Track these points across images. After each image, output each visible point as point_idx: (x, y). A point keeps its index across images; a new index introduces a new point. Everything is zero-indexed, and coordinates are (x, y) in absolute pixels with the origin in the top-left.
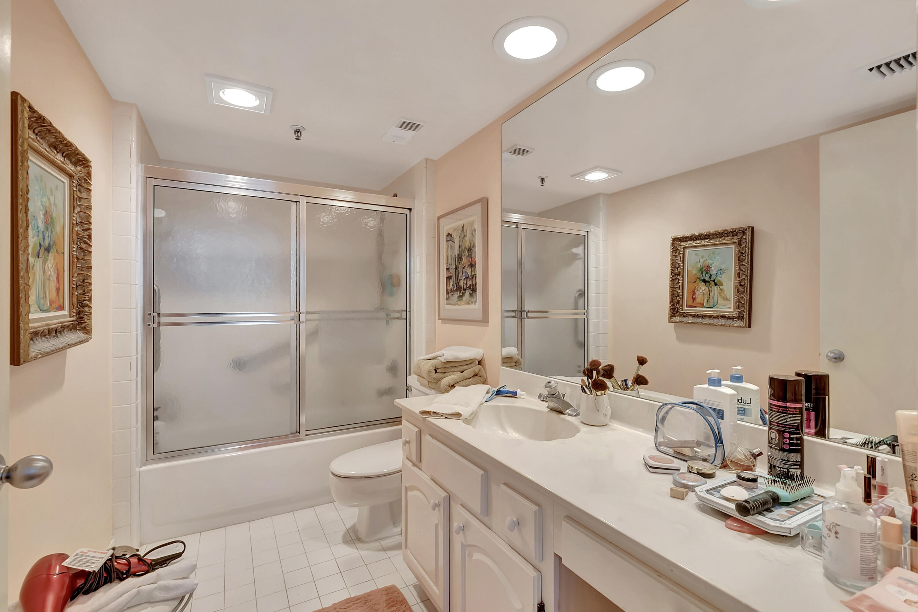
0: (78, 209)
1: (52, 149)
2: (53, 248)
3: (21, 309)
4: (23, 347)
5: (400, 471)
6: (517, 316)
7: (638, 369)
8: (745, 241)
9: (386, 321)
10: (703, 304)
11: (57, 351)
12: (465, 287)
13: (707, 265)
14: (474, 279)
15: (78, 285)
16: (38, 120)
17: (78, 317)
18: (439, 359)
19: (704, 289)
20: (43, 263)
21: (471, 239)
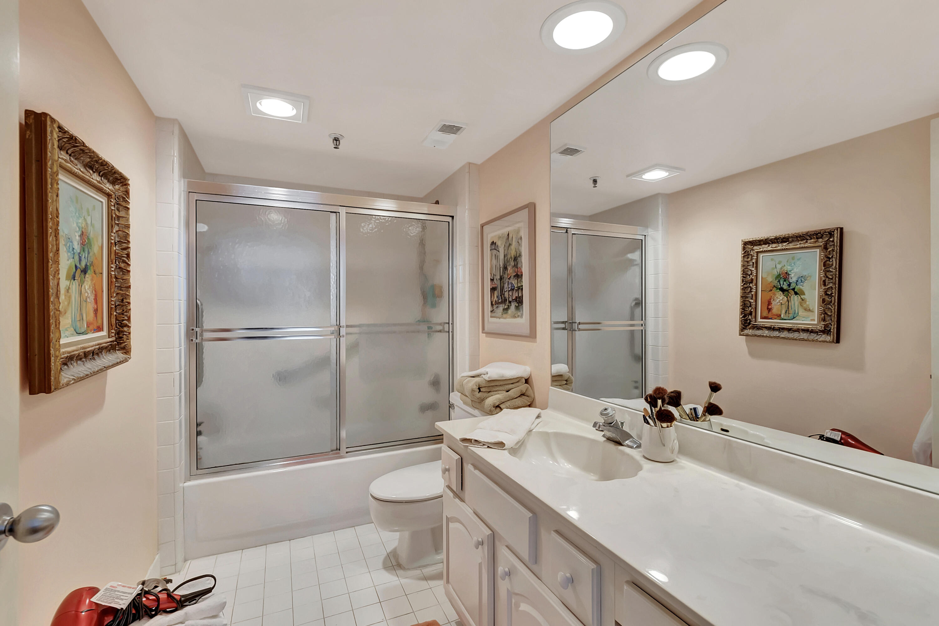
0: (116, 228)
1: (88, 169)
2: (90, 269)
3: (52, 335)
4: (54, 374)
5: (441, 496)
6: (567, 328)
7: (710, 397)
8: (833, 243)
9: (428, 334)
10: (780, 315)
11: (92, 375)
12: (510, 300)
13: (786, 271)
14: (520, 291)
15: (116, 304)
16: (70, 141)
17: (117, 337)
18: (482, 377)
19: (781, 298)
20: (79, 285)
21: (517, 248)
